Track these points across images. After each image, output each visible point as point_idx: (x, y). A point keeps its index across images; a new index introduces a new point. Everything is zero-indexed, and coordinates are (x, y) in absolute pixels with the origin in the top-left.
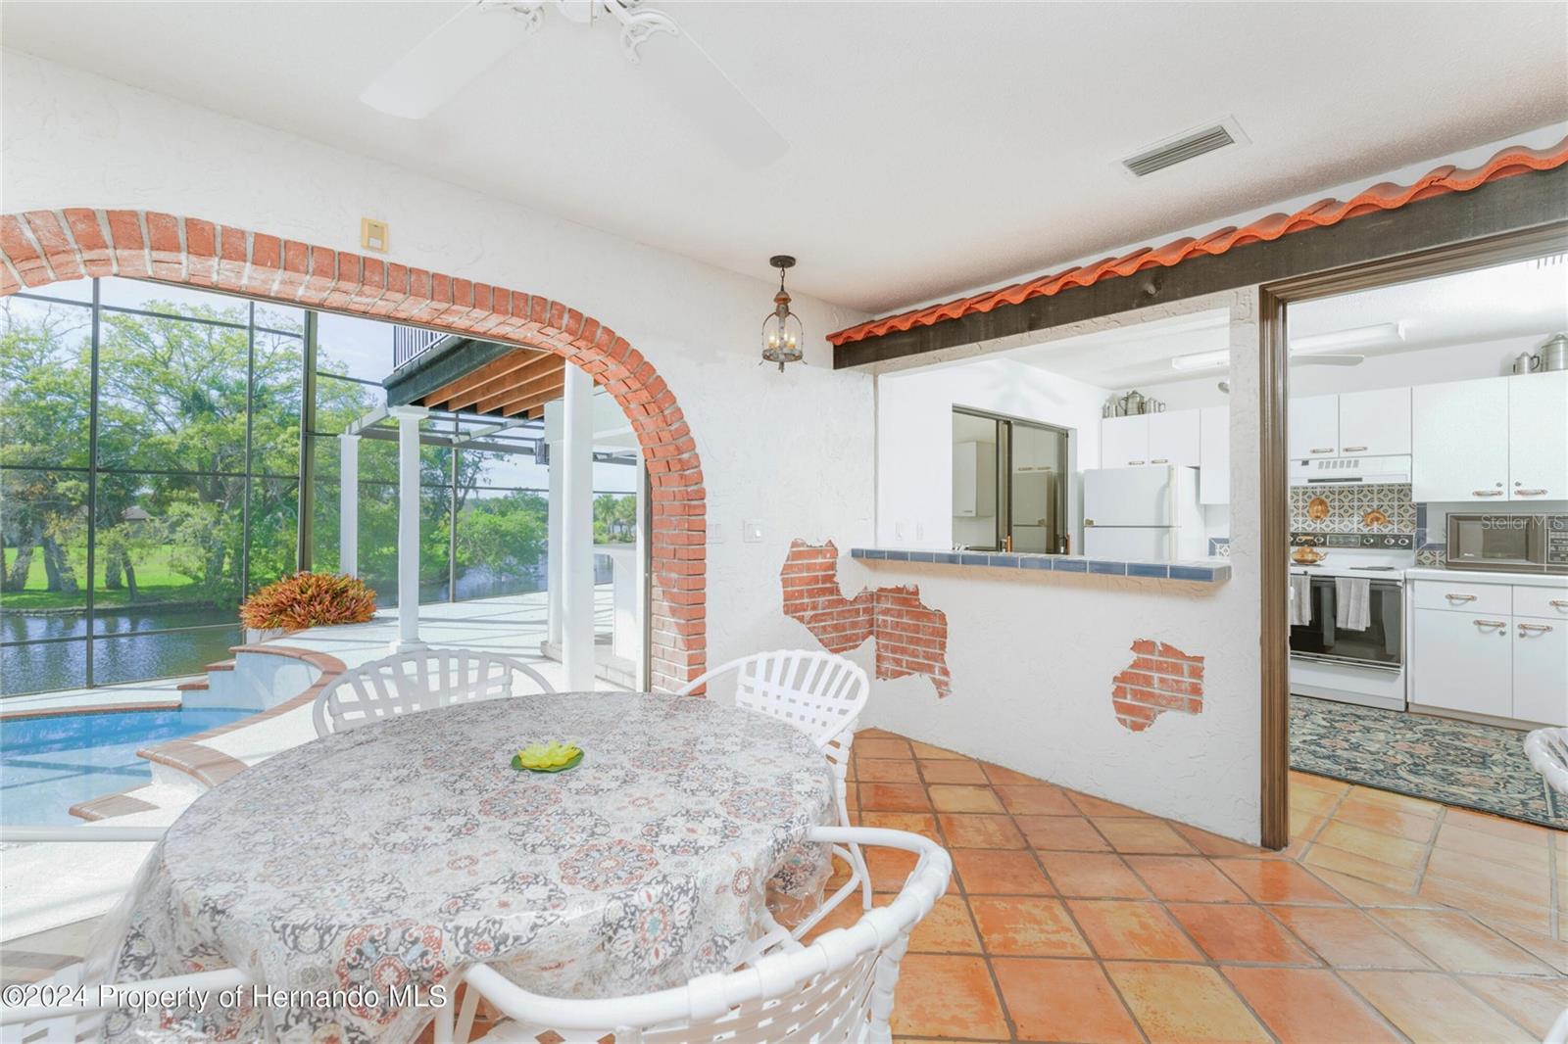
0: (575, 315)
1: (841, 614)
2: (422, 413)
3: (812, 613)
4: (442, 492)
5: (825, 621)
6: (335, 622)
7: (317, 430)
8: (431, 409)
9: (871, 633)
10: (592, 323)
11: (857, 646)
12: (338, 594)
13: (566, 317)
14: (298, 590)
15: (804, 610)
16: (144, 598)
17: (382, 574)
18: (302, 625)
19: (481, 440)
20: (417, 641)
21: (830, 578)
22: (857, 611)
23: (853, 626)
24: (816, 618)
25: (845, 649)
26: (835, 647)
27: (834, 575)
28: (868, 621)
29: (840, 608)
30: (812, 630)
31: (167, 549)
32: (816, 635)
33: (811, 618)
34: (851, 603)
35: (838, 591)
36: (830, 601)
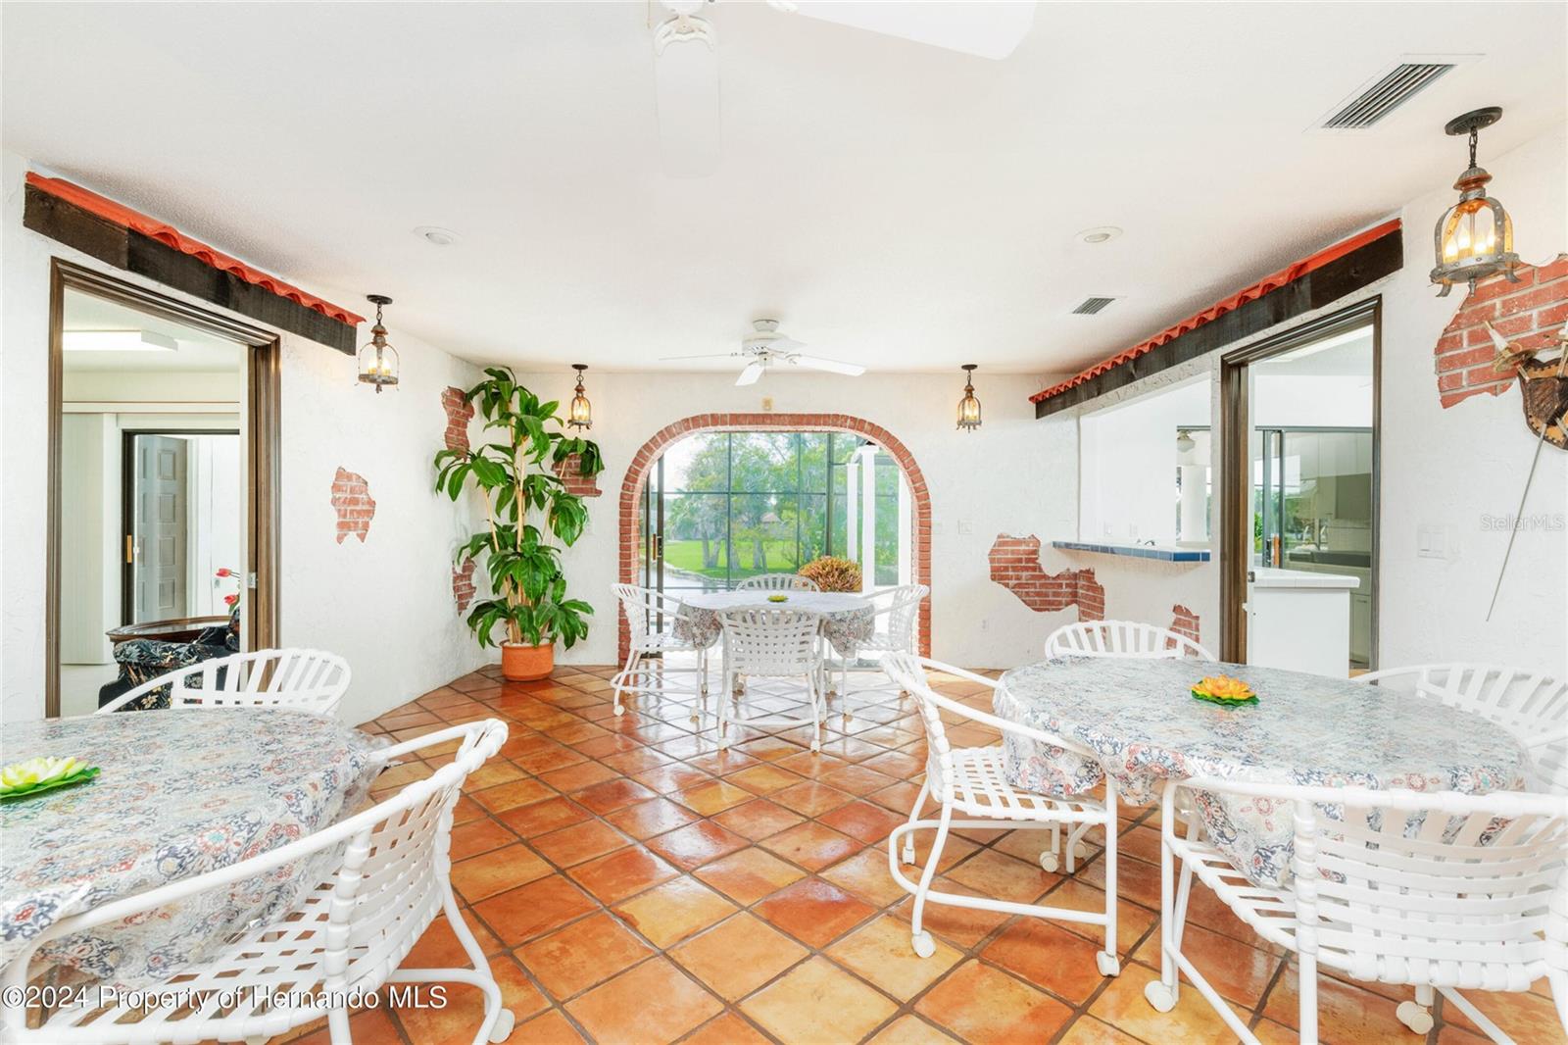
0: (853, 419)
1: (1042, 586)
3: (1017, 582)
5: (1029, 588)
6: (840, 590)
7: (835, 462)
9: (1074, 601)
10: (863, 421)
11: (1059, 609)
12: (843, 572)
13: (849, 421)
14: (821, 567)
15: (1009, 579)
21: (1034, 560)
22: (1060, 586)
23: (1056, 594)
24: (1019, 585)
25: (1048, 610)
26: (1038, 607)
27: (1037, 559)
28: (1071, 593)
29: (1043, 581)
30: (1016, 593)
31: (781, 543)
32: (1020, 597)
33: (1016, 585)
34: (1054, 579)
35: (1041, 570)
36: (1032, 576)
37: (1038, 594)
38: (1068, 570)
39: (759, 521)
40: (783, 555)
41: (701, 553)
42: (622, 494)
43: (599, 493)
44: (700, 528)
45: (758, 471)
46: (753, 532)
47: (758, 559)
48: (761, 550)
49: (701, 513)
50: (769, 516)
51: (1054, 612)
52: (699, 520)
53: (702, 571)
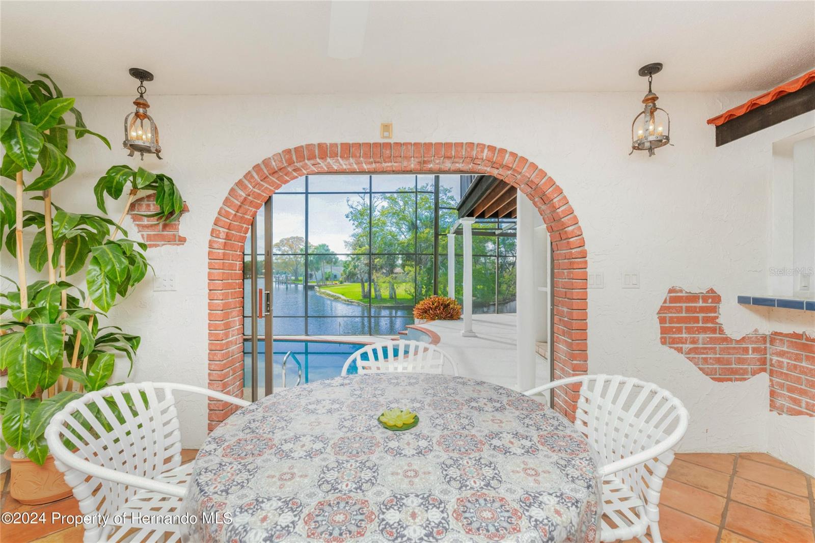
1: (723, 350)
2: (472, 220)
3: (692, 346)
4: (505, 259)
5: (707, 353)
6: (445, 319)
8: (477, 218)
9: (764, 370)
11: (745, 379)
12: (446, 306)
14: (432, 303)
15: (683, 343)
16: (398, 303)
17: (478, 298)
18: (433, 319)
19: (509, 231)
20: (471, 331)
21: (713, 320)
22: (746, 350)
23: (740, 361)
24: (695, 350)
25: (730, 380)
26: (718, 376)
27: (717, 317)
28: (759, 360)
29: (724, 345)
30: (690, 359)
31: (404, 284)
32: (696, 364)
33: (690, 349)
34: (737, 342)
35: (721, 331)
36: (711, 338)
37: (719, 361)
38: (756, 330)
39: (392, 272)
40: (406, 291)
41: (360, 290)
42: (210, 241)
43: (182, 240)
44: (359, 276)
45: (391, 245)
46: (388, 279)
47: (392, 293)
48: (393, 289)
49: (359, 268)
50: (398, 270)
51: (738, 383)
52: (358, 272)
53: (361, 300)
